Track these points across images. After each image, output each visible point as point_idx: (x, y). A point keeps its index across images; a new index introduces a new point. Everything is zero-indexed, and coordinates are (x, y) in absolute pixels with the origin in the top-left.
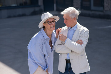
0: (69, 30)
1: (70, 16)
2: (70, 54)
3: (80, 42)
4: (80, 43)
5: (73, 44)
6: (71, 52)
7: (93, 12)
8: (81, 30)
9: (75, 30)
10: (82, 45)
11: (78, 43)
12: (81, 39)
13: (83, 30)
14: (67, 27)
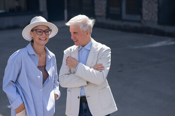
0: (79, 50)
1: (80, 27)
2: (85, 88)
3: (98, 67)
4: (100, 68)
5: (89, 70)
6: (86, 84)
7: (125, 23)
8: (99, 49)
9: (89, 49)
10: (103, 71)
11: (97, 69)
12: (100, 62)
13: (102, 49)
14: (77, 47)
